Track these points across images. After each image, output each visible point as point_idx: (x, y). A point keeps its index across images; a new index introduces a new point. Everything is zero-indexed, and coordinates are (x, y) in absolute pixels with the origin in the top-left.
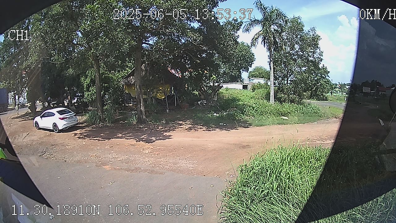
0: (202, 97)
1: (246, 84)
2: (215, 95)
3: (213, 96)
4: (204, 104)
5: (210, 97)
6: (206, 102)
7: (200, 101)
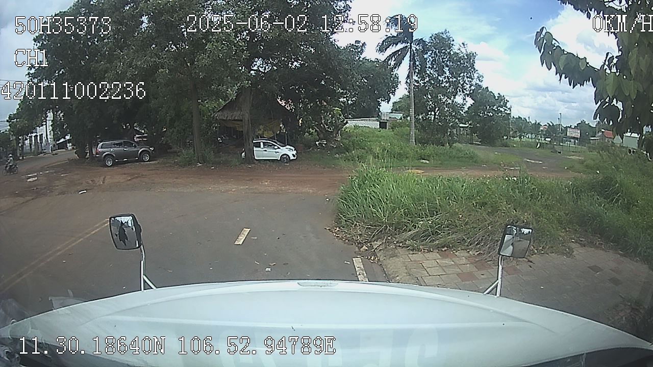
0: (322, 136)
1: (384, 120)
2: (338, 133)
3: (335, 135)
4: (324, 145)
5: (331, 136)
6: (325, 143)
7: (318, 141)
